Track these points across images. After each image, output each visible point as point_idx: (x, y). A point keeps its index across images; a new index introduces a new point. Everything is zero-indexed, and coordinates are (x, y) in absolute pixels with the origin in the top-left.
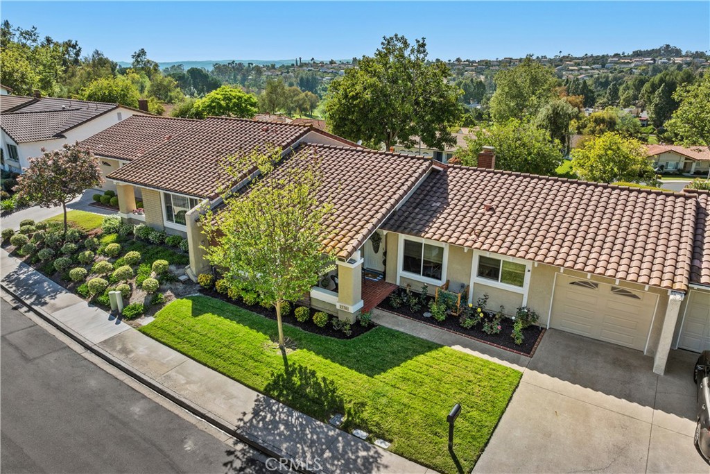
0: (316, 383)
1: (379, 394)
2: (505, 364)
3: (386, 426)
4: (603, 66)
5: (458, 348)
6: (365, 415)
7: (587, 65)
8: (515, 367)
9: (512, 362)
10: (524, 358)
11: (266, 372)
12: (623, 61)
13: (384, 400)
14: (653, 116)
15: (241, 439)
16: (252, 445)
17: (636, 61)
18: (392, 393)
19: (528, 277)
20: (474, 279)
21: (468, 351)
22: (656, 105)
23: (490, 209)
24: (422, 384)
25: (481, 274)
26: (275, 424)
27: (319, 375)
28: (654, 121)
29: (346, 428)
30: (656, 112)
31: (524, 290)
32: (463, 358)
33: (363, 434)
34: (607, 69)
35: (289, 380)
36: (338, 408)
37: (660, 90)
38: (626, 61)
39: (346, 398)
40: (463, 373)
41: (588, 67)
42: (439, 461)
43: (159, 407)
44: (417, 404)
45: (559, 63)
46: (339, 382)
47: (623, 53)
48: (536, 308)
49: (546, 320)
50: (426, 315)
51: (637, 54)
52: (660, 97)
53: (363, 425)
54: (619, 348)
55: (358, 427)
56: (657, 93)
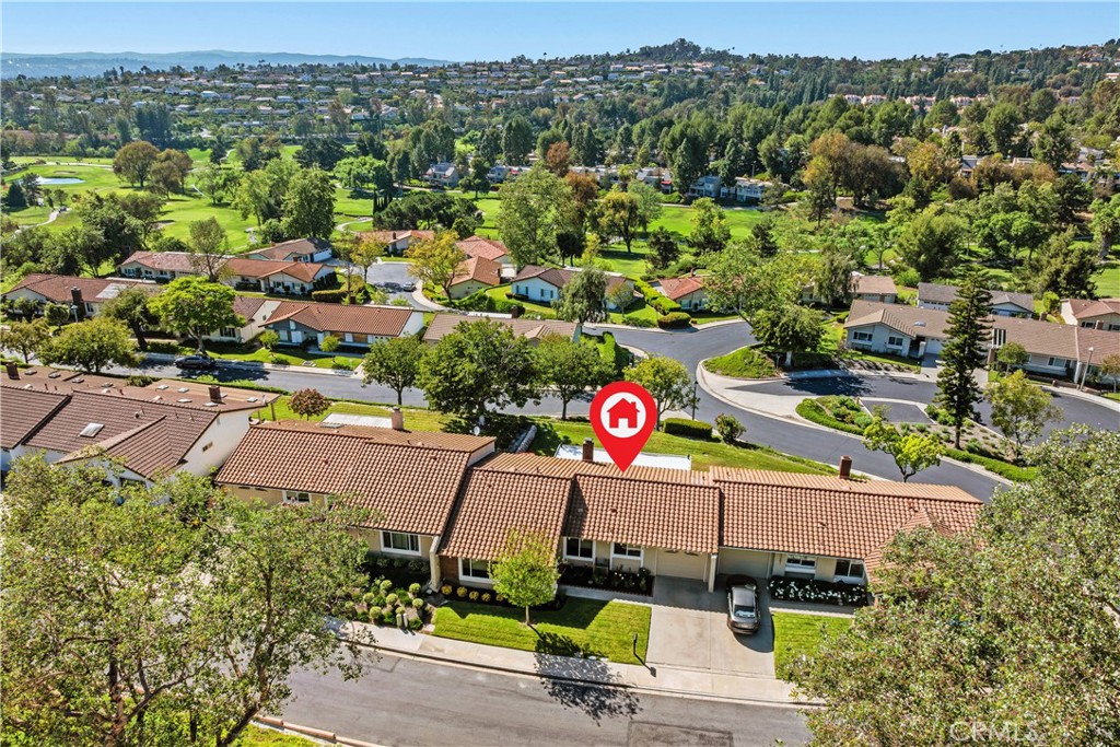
0: (561, 640)
1: (593, 637)
2: (641, 604)
3: (603, 651)
4: (605, 78)
5: (615, 600)
6: (591, 649)
7: (584, 76)
8: (646, 605)
9: (644, 602)
10: (649, 598)
11: (530, 640)
12: (629, 68)
13: (597, 639)
14: (678, 180)
15: (542, 676)
16: (549, 677)
17: (647, 69)
18: (599, 635)
19: (642, 552)
20: (612, 555)
21: (621, 601)
22: (680, 167)
23: (614, 511)
24: (609, 626)
25: (616, 552)
26: (553, 664)
27: (559, 635)
28: (680, 186)
29: (586, 656)
30: (681, 176)
31: (641, 558)
32: (621, 606)
33: (594, 658)
34: (611, 82)
35: (545, 642)
36: (577, 649)
37: (682, 147)
38: (634, 68)
39: (579, 644)
40: (624, 615)
41: (585, 79)
42: (631, 660)
43: (490, 674)
44: (612, 637)
45: (545, 73)
46: (571, 636)
47: (628, 51)
48: (649, 567)
49: (654, 572)
50: (590, 582)
51: (647, 53)
52: (683, 156)
53: (592, 654)
54: (691, 580)
55: (590, 655)
56: (678, 150)
